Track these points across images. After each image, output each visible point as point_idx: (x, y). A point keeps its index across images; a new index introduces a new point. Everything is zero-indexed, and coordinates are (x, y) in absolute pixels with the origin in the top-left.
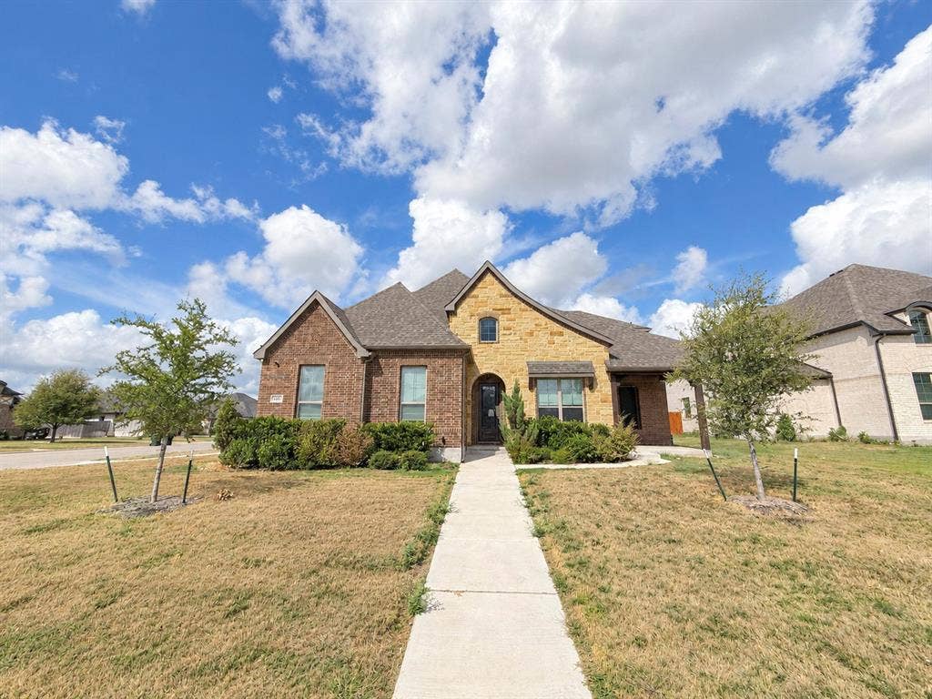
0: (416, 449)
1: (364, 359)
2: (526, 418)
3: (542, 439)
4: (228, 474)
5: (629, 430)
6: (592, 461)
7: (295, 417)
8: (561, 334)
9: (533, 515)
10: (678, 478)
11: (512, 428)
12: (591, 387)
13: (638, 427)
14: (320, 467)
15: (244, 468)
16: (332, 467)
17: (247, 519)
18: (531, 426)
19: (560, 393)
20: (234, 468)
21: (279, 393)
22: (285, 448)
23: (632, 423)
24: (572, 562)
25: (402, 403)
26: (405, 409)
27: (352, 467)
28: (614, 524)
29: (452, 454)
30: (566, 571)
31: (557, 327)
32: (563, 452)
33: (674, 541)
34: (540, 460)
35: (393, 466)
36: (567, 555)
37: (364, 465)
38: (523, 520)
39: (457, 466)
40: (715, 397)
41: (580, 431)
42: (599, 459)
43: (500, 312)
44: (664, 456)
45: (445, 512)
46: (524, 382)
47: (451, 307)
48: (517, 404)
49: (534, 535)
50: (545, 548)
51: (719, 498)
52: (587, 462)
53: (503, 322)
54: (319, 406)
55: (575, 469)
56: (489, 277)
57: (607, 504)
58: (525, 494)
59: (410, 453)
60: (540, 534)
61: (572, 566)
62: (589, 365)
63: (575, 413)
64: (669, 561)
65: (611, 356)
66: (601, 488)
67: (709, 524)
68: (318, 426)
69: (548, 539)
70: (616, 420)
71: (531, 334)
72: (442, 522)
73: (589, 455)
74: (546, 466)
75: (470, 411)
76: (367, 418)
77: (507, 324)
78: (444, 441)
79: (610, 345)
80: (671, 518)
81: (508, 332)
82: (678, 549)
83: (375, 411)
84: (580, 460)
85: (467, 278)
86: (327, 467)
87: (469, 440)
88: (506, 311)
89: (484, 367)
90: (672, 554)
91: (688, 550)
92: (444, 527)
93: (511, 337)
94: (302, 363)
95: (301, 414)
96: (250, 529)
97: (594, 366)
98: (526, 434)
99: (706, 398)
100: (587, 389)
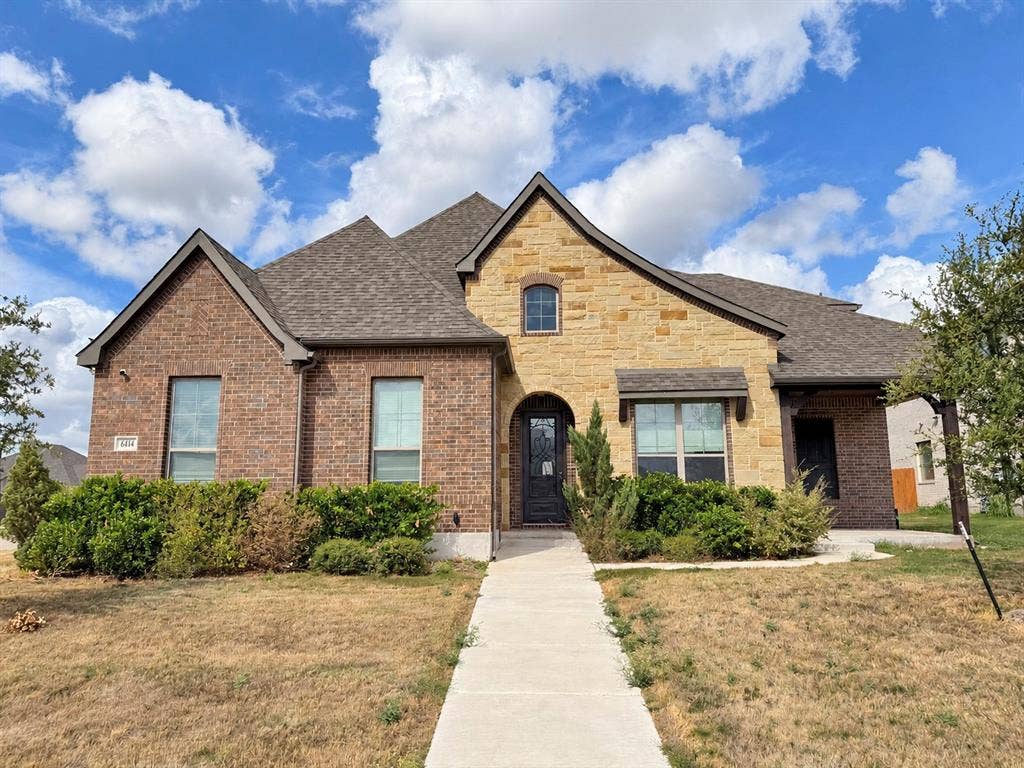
0: (403, 534)
1: (299, 364)
2: (615, 475)
3: (647, 514)
4: (34, 586)
5: (815, 498)
6: (744, 555)
7: (163, 476)
8: (682, 315)
9: (629, 648)
10: (910, 583)
11: (587, 494)
12: (741, 417)
13: (833, 493)
14: (216, 572)
15: (64, 575)
16: (240, 572)
17: (71, 663)
18: (624, 490)
19: (679, 428)
20: (46, 575)
21: (129, 432)
22: (145, 536)
23: (822, 483)
24: (706, 727)
25: (375, 448)
26: (380, 459)
27: (278, 570)
28: (786, 661)
29: (472, 544)
30: (696, 744)
31: (675, 303)
32: (685, 539)
33: (901, 690)
34: (643, 555)
35: (358, 568)
36: (696, 716)
37: (302, 565)
38: (612, 658)
39: (483, 566)
40: (981, 423)
41: (719, 500)
42: (758, 553)
43: (562, 274)
44: (881, 547)
45: (461, 645)
46: (611, 407)
47: (468, 266)
48: (597, 448)
49: (633, 685)
50: (652, 705)
51: (989, 615)
52: (733, 558)
53: (568, 294)
54: (211, 455)
55: (710, 570)
56: (541, 206)
57: (773, 629)
58: (615, 614)
59: (390, 543)
60: (643, 681)
61: (705, 734)
62: (737, 375)
63: (709, 466)
64: (892, 722)
65: (781, 358)
66: (762, 602)
67: (967, 658)
68: (209, 494)
69: (661, 689)
70: (790, 479)
71: (624, 316)
72: (454, 663)
73: (737, 545)
74: (653, 565)
75: (506, 464)
76: (305, 477)
77: (577, 297)
78: (457, 520)
79: (781, 335)
80: (897, 651)
81: (578, 313)
82: (910, 703)
83: (319, 465)
84: (719, 554)
85: (497, 208)
86: (230, 572)
87: (506, 520)
88: (575, 272)
89: (532, 380)
90: (897, 710)
91: (929, 704)
92: (458, 672)
93: (585, 324)
94: (175, 372)
95: (175, 473)
96: (79, 679)
97: (747, 376)
98: (615, 504)
99: (962, 427)
100: (733, 420)
